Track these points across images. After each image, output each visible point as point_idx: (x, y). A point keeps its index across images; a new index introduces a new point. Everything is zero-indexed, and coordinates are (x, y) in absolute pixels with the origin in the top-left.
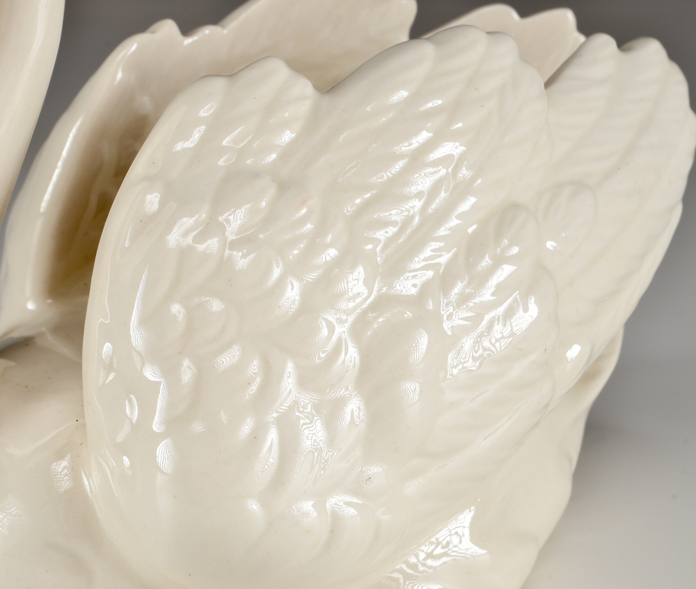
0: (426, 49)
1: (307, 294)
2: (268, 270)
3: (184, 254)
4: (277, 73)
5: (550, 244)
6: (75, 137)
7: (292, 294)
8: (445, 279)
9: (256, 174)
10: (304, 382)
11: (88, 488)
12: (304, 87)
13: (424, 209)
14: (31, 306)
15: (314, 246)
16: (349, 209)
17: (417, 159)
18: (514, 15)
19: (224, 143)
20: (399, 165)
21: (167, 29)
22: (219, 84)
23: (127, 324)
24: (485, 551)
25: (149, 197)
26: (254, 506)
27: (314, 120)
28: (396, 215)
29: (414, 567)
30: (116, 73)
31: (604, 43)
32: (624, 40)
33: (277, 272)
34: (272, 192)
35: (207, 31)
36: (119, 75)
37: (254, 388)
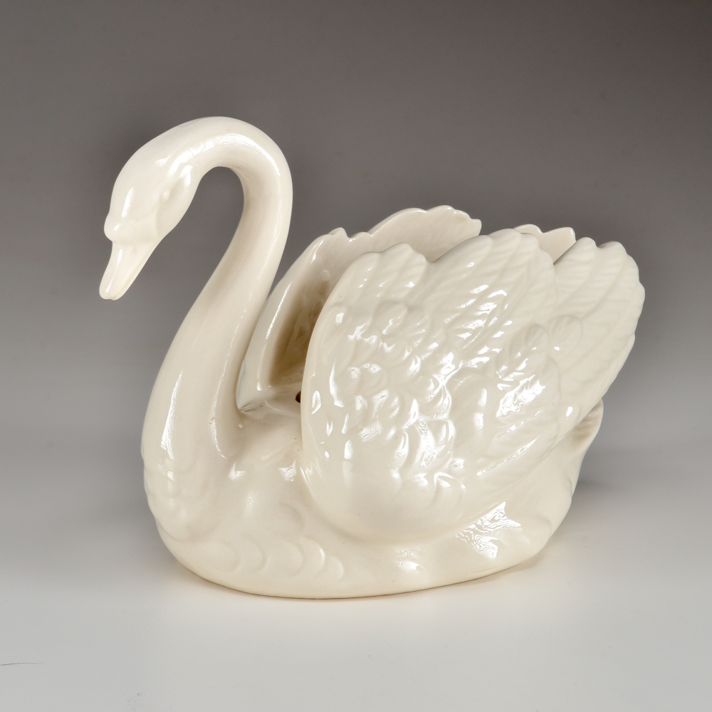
0: (487, 240)
1: (424, 364)
2: (403, 352)
3: (358, 344)
4: (406, 252)
5: (557, 348)
6: (288, 291)
7: (415, 367)
8: (497, 361)
9: (395, 303)
10: (422, 411)
11: (304, 477)
12: (421, 259)
13: (486, 324)
14: (259, 388)
15: (427, 340)
16: (448, 320)
17: (482, 298)
18: (539, 230)
19: (380, 286)
20: (472, 301)
21: (340, 232)
22: (376, 256)
23: (328, 379)
24: (519, 525)
25: (338, 315)
26: (396, 475)
27: (426, 276)
28: (472, 326)
29: (480, 527)
30: (312, 255)
31: (588, 243)
32: (600, 242)
33: (407, 354)
34: (405, 311)
35: (362, 236)
36: (314, 258)
37: (396, 412)
